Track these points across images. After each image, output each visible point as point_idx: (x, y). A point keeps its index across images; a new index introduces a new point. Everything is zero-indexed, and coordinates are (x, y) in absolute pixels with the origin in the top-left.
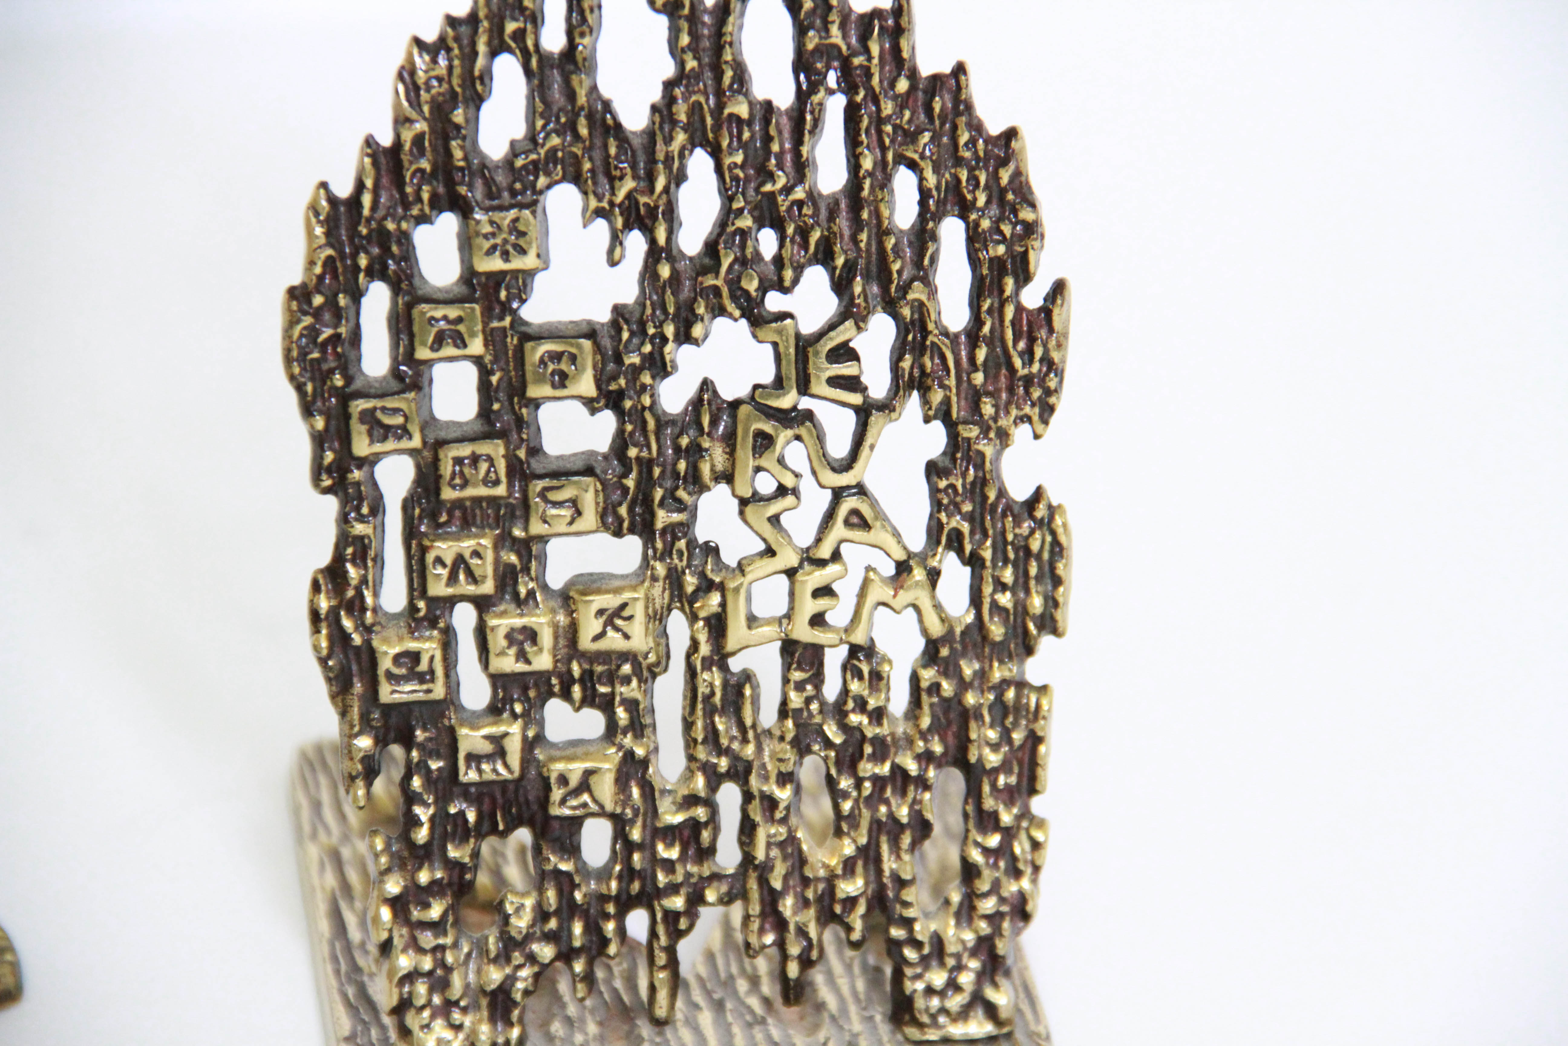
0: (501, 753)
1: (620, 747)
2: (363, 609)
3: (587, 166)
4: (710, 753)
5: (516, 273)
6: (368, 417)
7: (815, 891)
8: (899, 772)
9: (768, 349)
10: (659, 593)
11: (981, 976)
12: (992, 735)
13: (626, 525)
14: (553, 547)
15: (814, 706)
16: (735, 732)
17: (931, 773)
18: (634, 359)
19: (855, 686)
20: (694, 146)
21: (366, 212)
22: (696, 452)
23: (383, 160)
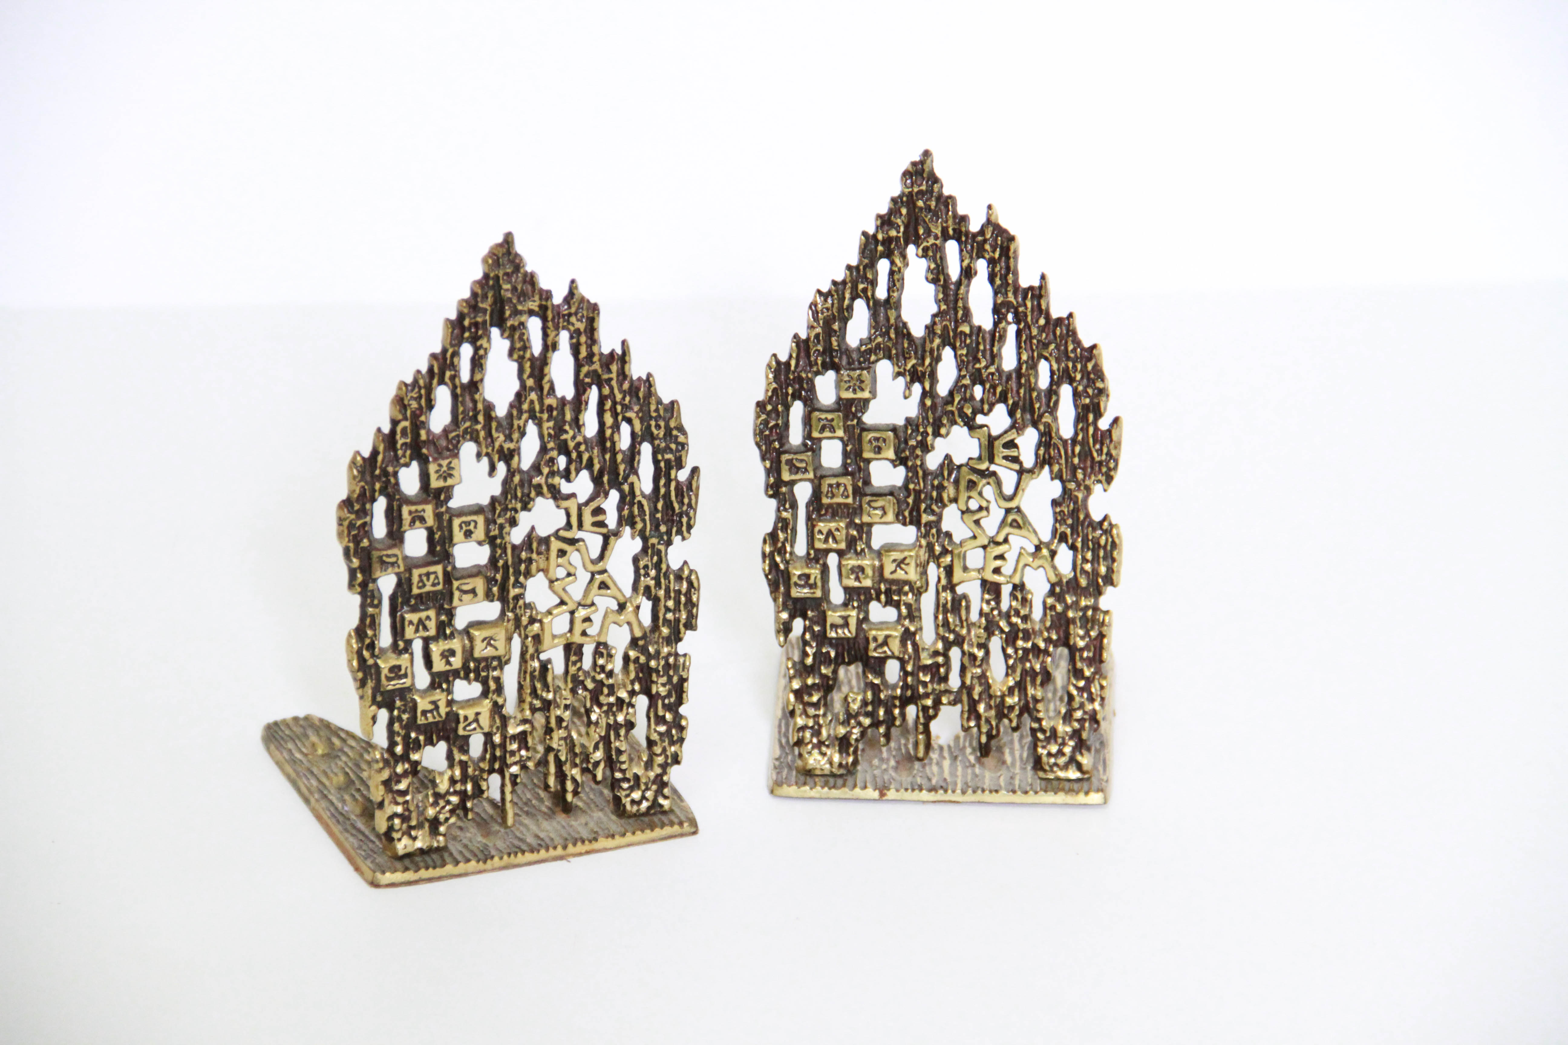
0: (846, 625)
1: (903, 626)
2: (785, 552)
3: (894, 352)
4: (945, 632)
5: (860, 399)
6: (790, 462)
7: (995, 702)
8: (1035, 646)
9: (976, 441)
10: (923, 555)
11: (1074, 749)
12: (1081, 632)
13: (908, 520)
14: (875, 529)
15: (996, 612)
16: (958, 622)
17: (1051, 649)
18: (912, 442)
19: (1014, 603)
20: (944, 346)
21: (793, 368)
22: (941, 488)
23: (802, 345)
